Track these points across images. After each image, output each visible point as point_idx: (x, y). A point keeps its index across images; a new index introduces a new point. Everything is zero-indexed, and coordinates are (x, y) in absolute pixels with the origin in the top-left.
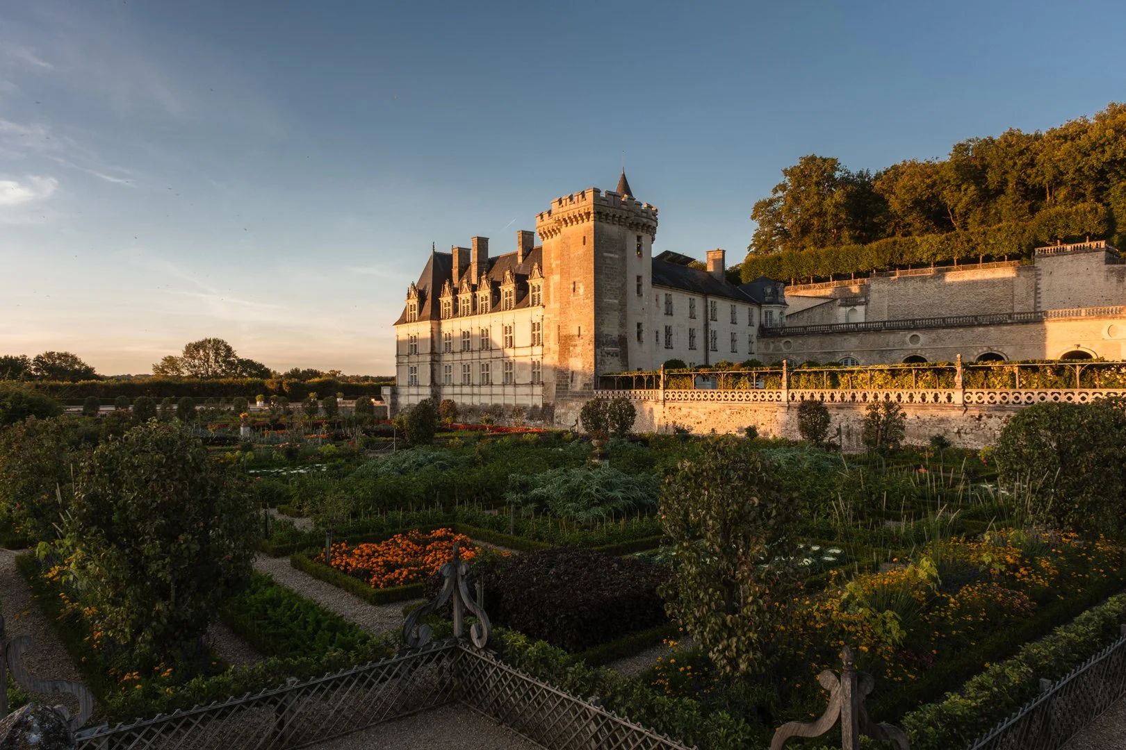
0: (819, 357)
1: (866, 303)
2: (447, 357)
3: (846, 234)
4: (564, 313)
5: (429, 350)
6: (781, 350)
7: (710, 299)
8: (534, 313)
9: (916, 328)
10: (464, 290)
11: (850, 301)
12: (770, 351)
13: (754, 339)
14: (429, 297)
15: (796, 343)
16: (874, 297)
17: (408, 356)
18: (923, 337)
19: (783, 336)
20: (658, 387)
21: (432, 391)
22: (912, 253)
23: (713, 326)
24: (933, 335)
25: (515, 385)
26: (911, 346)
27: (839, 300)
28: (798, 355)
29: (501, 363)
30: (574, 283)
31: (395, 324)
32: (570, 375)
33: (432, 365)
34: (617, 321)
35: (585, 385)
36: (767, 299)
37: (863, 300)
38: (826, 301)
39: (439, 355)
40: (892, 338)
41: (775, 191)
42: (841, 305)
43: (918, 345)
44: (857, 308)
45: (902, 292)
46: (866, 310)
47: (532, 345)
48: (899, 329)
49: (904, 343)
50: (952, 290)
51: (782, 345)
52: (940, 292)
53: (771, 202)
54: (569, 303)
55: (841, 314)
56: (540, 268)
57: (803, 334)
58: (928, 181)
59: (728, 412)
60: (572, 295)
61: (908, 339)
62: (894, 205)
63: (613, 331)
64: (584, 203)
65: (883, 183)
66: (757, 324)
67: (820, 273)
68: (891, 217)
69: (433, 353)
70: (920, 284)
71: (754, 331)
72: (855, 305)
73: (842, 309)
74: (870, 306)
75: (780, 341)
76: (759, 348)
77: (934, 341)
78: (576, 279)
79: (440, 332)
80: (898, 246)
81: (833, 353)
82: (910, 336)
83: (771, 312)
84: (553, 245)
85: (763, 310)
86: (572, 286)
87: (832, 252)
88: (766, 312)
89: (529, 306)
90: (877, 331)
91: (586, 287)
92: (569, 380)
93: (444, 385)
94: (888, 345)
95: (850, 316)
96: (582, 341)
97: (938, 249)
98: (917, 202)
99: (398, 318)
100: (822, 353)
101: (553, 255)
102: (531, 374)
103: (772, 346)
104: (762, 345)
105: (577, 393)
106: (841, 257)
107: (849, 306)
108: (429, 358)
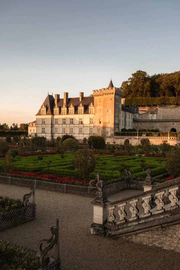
0: (149, 128)
1: (157, 113)
2: (56, 126)
3: (148, 94)
4: (104, 117)
5: (50, 123)
6: (139, 126)
7: (126, 112)
8: (91, 116)
9: (174, 122)
10: (64, 107)
11: (153, 113)
12: (136, 126)
13: (132, 123)
14: (49, 108)
15: (143, 124)
16: (159, 112)
17: (41, 125)
18: (175, 124)
19: (140, 122)
20: (137, 136)
21: (51, 135)
22: (169, 101)
23: (126, 120)
24: (178, 123)
25: (83, 134)
26: (172, 126)
27: (150, 112)
28: (144, 127)
29: (78, 128)
30: (108, 110)
31: (36, 115)
32: (106, 132)
33: (51, 127)
34: (117, 119)
35: (111, 135)
36: (135, 112)
37: (156, 113)
38: (146, 112)
39: (53, 125)
40: (168, 124)
41: (129, 79)
42: (150, 114)
43: (174, 126)
44: (154, 115)
45: (166, 111)
46: (157, 115)
47: (90, 124)
48: (170, 121)
49: (171, 125)
50: (178, 111)
51: (139, 124)
52: (175, 112)
53: (127, 82)
54: (106, 114)
55: (150, 117)
56: (93, 104)
57: (145, 122)
58: (171, 82)
59: (155, 141)
60: (107, 112)
61: (172, 124)
62: (162, 87)
63: (117, 122)
64: (112, 90)
65: (158, 80)
66: (133, 119)
67: (143, 104)
68: (160, 90)
69: (52, 124)
70: (171, 109)
71: (132, 120)
72: (154, 114)
73: (150, 115)
74: (158, 114)
75: (139, 123)
76: (133, 125)
77: (178, 125)
78: (108, 109)
79: (53, 118)
80: (165, 99)
81: (153, 127)
82: (172, 123)
83: (136, 115)
84: (98, 99)
85: (134, 115)
86: (107, 110)
87: (147, 99)
88: (135, 115)
89: (89, 114)
90: (165, 122)
91: (112, 111)
92: (106, 133)
93: (55, 133)
94: (167, 125)
95: (152, 117)
96: (110, 124)
97: (175, 101)
98: (168, 87)
99: (37, 113)
100: (150, 127)
101: (98, 101)
102: (89, 131)
103: (137, 124)
104: (134, 124)
105: (109, 136)
106: (149, 100)
107: (152, 114)
108: (50, 126)
